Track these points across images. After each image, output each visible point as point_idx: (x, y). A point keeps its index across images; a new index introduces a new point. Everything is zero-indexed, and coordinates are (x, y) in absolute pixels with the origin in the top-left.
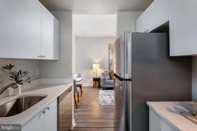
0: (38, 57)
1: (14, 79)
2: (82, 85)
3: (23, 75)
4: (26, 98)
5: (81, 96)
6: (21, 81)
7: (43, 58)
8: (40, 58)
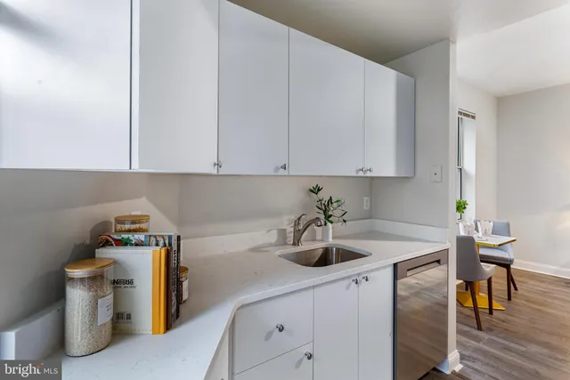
0: (358, 171)
1: (322, 212)
2: (511, 261)
3: (335, 205)
4: (338, 250)
5: (509, 299)
6: (331, 216)
7: (368, 174)
8: (361, 174)
